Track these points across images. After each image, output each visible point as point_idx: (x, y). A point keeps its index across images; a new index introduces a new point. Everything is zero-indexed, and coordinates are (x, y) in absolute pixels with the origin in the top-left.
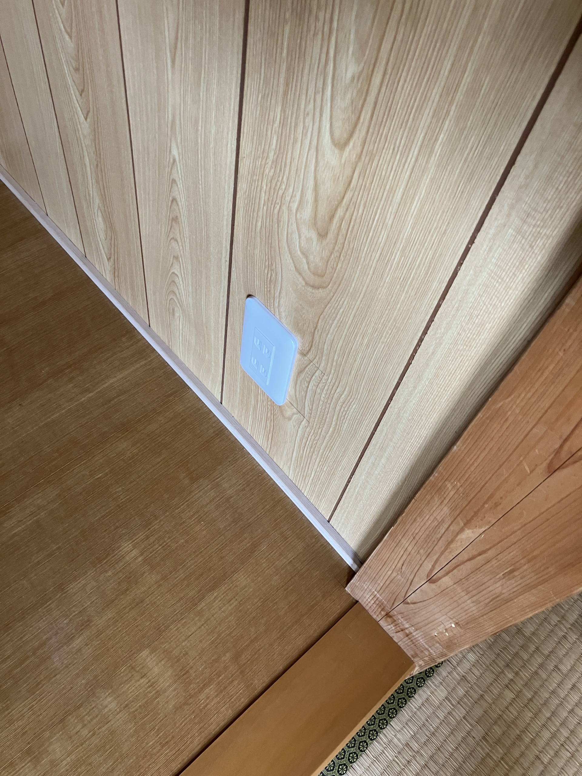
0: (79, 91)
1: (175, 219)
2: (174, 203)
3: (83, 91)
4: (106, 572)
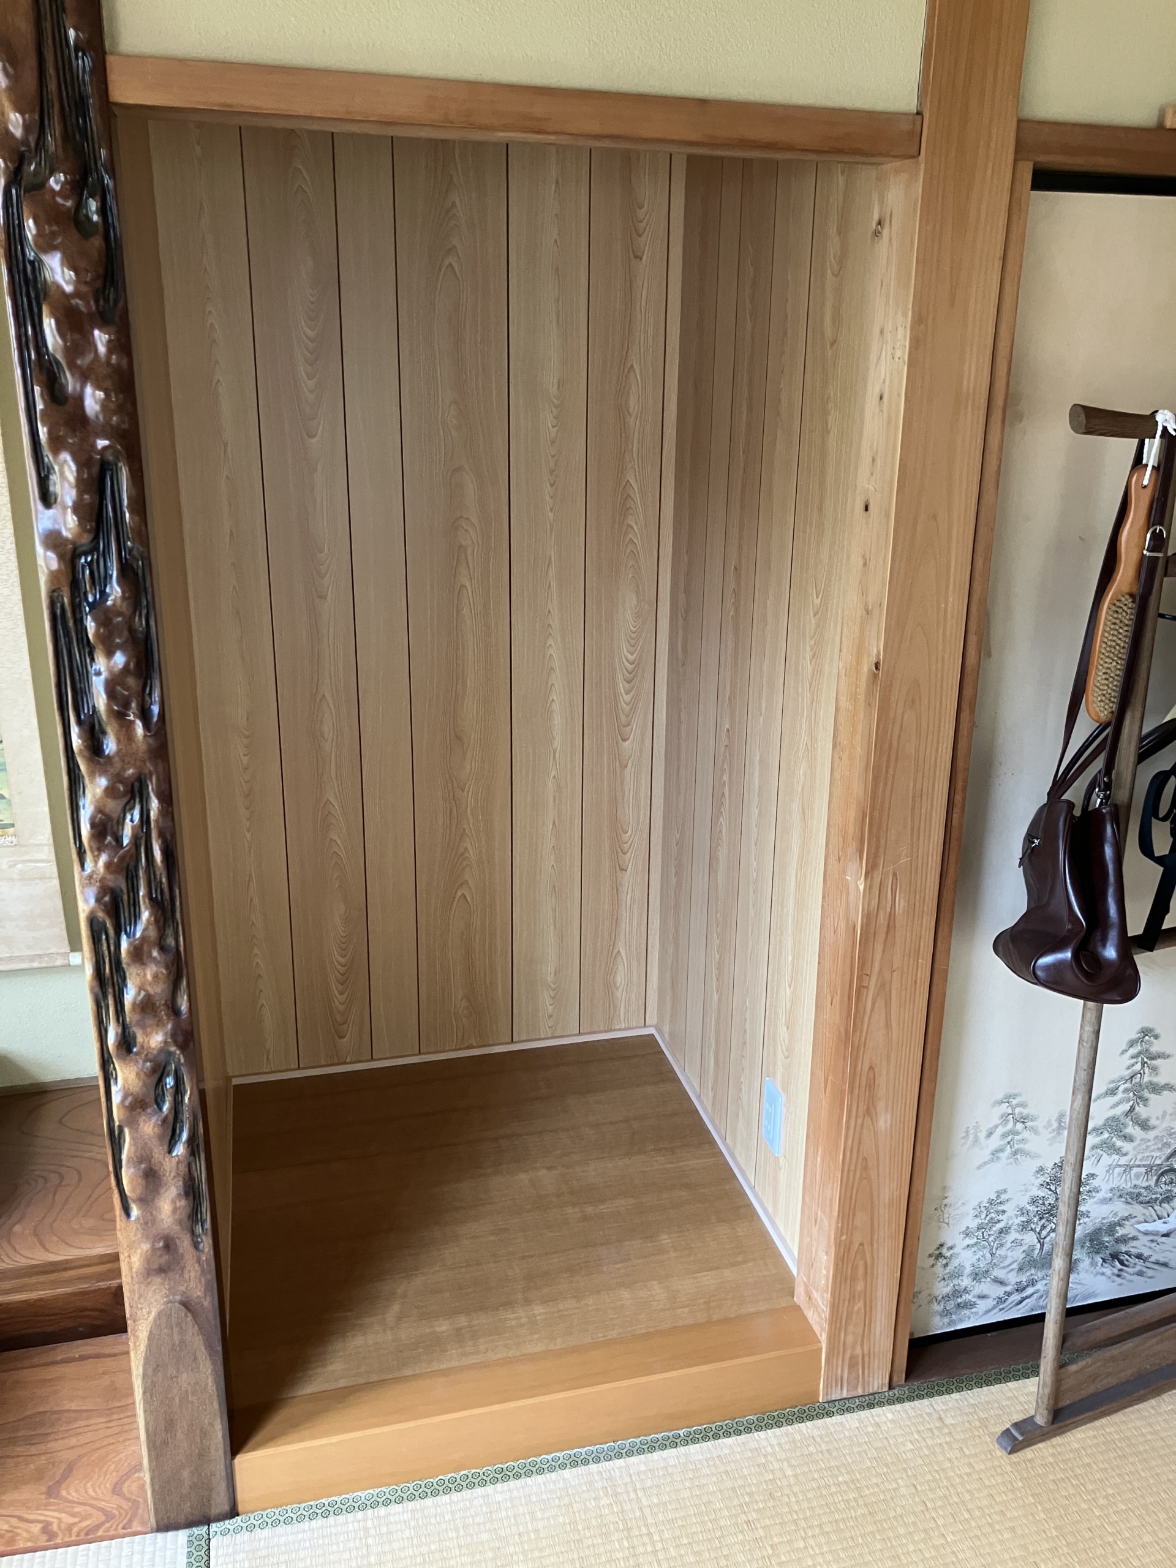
4: (648, 1243)
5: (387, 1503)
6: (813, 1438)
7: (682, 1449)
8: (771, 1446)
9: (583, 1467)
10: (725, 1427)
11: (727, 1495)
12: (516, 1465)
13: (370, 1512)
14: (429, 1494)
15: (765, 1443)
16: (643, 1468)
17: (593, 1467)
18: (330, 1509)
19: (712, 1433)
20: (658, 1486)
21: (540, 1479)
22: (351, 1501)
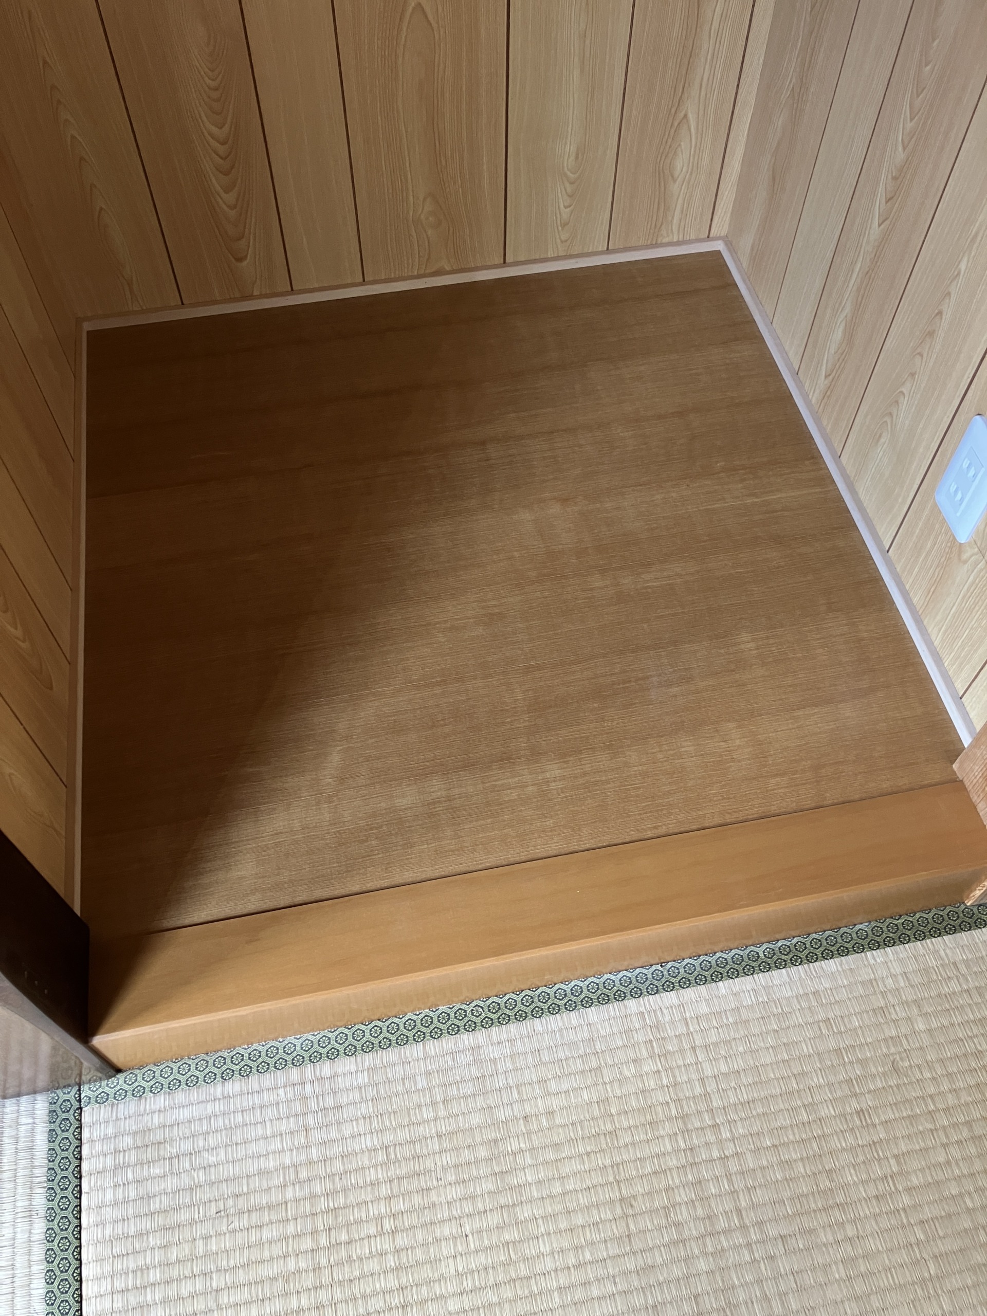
0: (886, 198)
1: (931, 334)
2: (938, 317)
3: (891, 199)
4: (720, 649)
5: (332, 1055)
6: (955, 964)
7: (761, 978)
8: (893, 976)
9: (616, 1004)
10: (824, 943)
11: (829, 1063)
12: (519, 999)
13: (309, 1069)
14: (394, 1042)
15: (882, 972)
16: (704, 1009)
17: (632, 1005)
18: (251, 1063)
19: (806, 952)
20: (727, 1042)
21: (553, 1022)
22: (281, 1051)
